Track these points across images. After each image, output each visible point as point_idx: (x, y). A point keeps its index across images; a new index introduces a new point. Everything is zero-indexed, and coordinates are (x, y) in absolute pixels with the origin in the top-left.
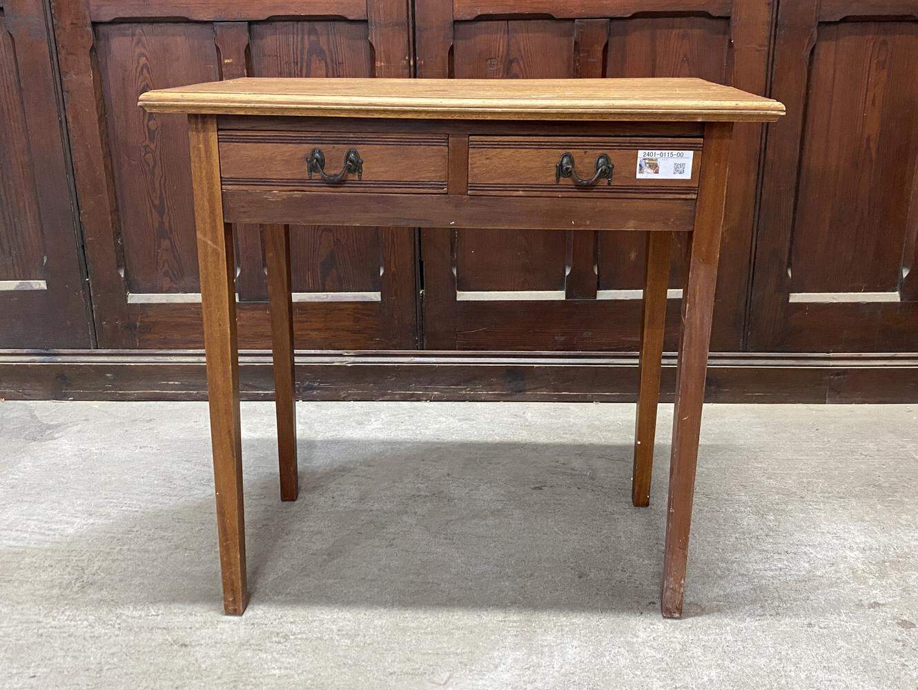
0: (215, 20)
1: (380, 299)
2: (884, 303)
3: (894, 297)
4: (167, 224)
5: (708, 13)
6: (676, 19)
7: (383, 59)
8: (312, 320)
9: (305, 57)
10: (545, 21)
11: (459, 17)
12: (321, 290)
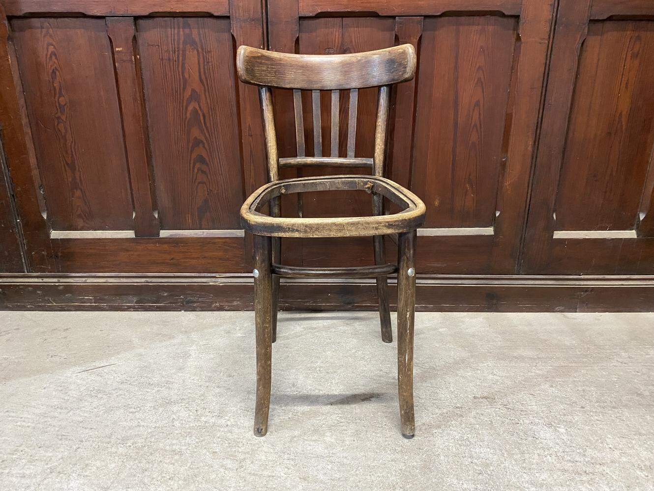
0: (106, 15)
1: (244, 236)
2: (625, 239)
3: (631, 234)
4: (78, 179)
5: (502, 12)
6: (475, 17)
8: (192, 251)
9: (181, 46)
10: (372, 18)
11: (302, 14)
12: (198, 228)
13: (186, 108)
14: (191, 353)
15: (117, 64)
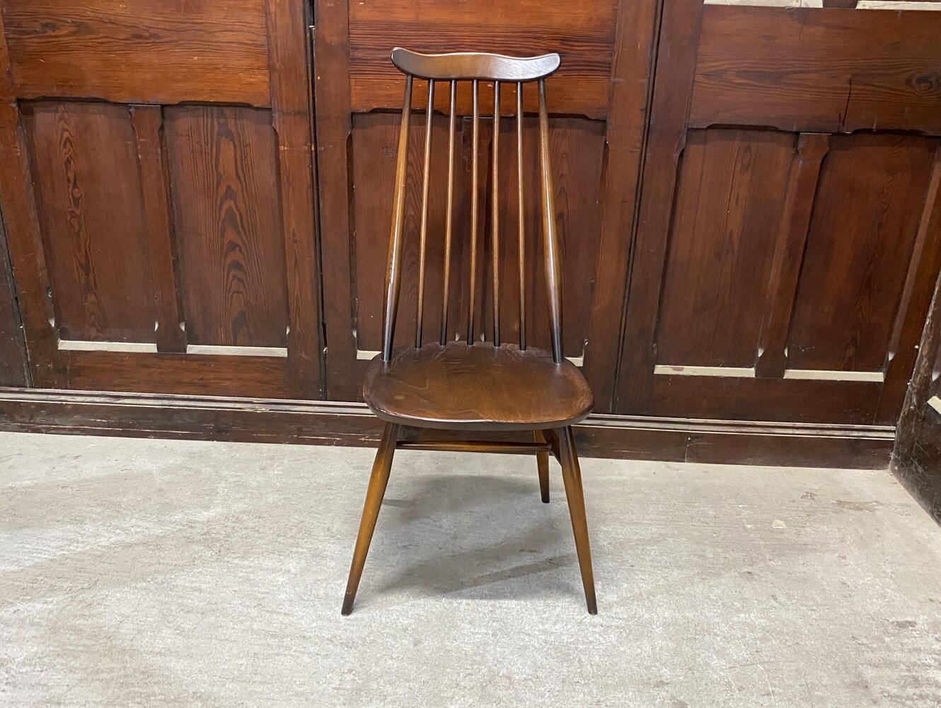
0: (130, 102)
1: (286, 355)
2: (741, 378)
3: (750, 372)
4: (93, 281)
5: (585, 116)
6: (556, 119)
7: (286, 143)
8: (225, 371)
9: (215, 138)
11: (356, 110)
12: (232, 344)
13: (220, 209)
14: (218, 490)
15: (140, 156)
